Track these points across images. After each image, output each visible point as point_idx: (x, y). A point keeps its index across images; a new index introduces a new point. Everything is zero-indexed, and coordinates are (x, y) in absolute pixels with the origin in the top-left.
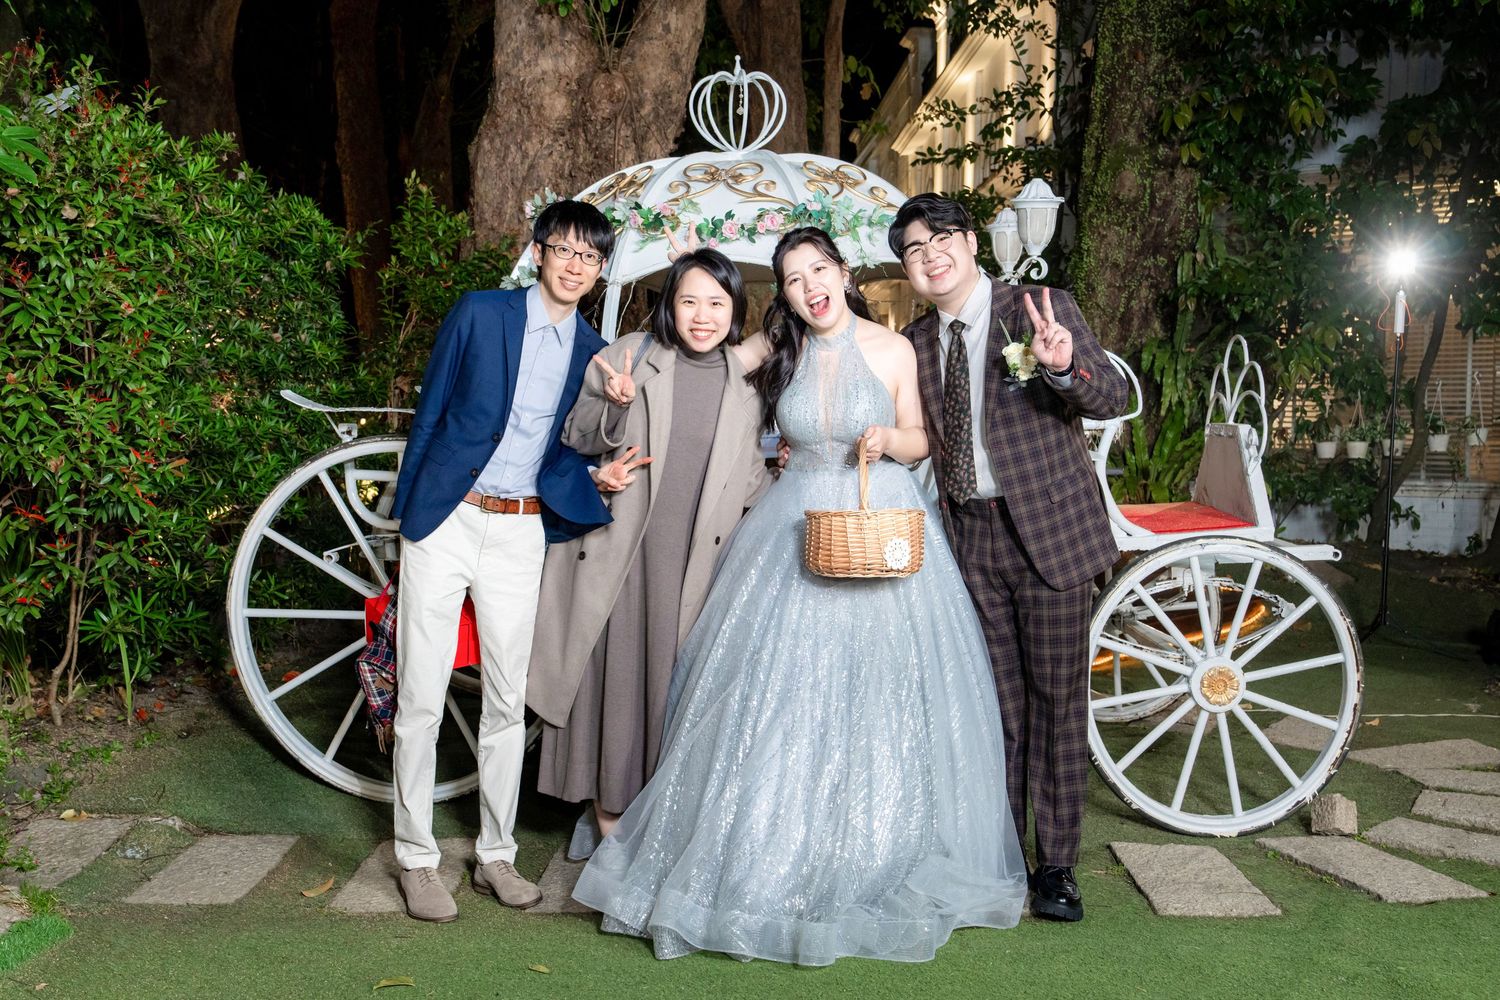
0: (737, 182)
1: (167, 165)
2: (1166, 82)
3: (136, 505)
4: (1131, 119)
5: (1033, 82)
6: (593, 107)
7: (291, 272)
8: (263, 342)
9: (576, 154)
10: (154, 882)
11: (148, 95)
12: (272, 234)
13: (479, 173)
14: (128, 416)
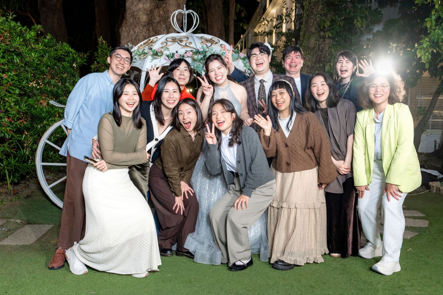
0: (181, 42)
1: (21, 34)
2: (323, 14)
3: (7, 133)
4: (313, 24)
5: (288, 13)
6: (154, 18)
7: (63, 65)
8: (55, 86)
9: (150, 32)
10: (9, 238)
11: (11, 14)
12: (57, 55)
13: (122, 37)
14: (6, 108)
